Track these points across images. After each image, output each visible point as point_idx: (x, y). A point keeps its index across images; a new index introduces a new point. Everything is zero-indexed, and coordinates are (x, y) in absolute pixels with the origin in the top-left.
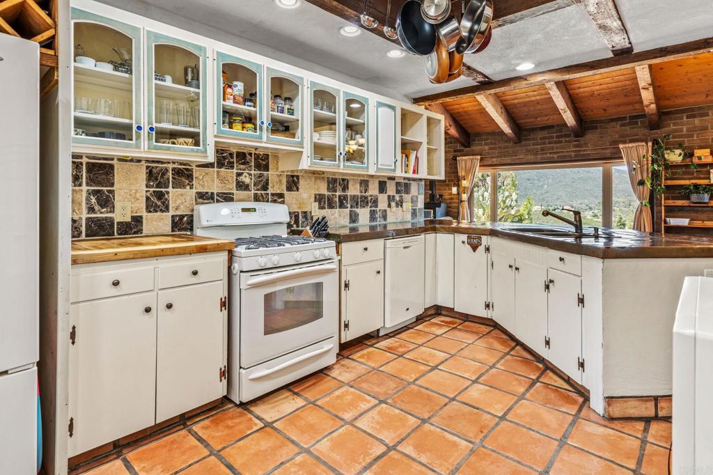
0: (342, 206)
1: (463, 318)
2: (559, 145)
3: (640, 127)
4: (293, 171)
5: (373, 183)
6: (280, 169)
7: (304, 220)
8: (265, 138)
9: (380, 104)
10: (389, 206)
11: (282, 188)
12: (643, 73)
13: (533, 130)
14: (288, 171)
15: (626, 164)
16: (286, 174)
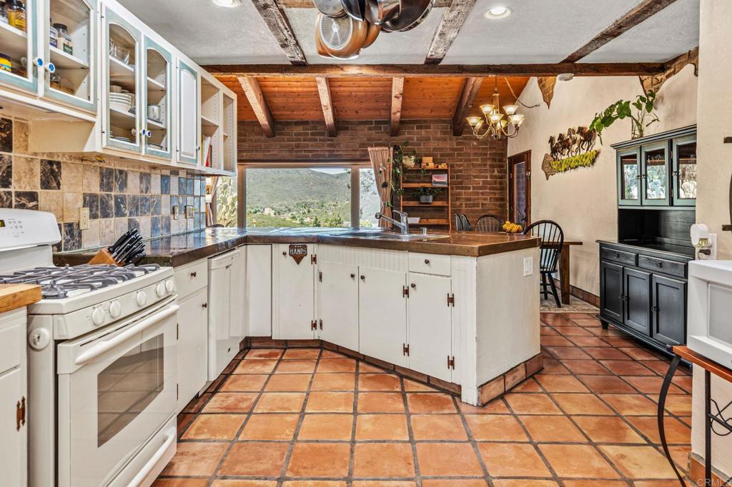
0: (119, 213)
1: (281, 346)
2: (314, 143)
3: (383, 133)
4: (51, 154)
5: (156, 179)
6: (31, 150)
7: (69, 237)
8: (41, 93)
9: (184, 66)
10: (173, 212)
11: (34, 184)
12: (398, 83)
13: (288, 124)
14: (43, 154)
15: (373, 166)
16: (40, 158)
